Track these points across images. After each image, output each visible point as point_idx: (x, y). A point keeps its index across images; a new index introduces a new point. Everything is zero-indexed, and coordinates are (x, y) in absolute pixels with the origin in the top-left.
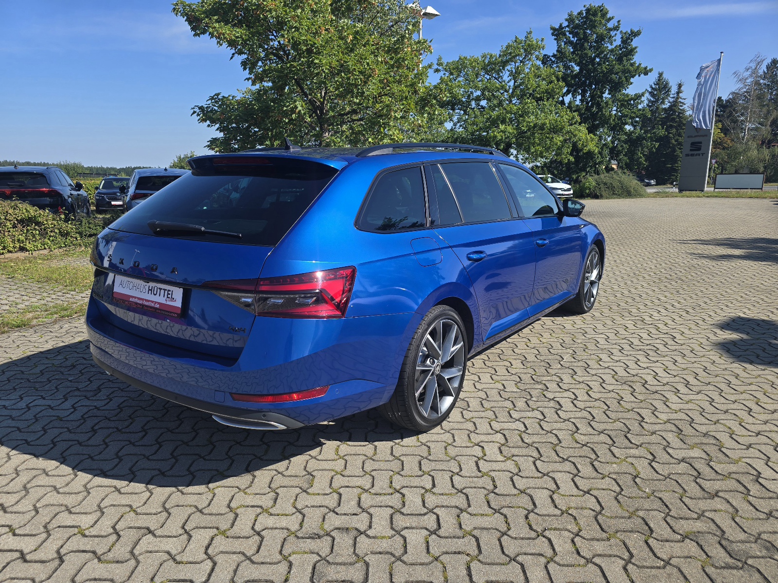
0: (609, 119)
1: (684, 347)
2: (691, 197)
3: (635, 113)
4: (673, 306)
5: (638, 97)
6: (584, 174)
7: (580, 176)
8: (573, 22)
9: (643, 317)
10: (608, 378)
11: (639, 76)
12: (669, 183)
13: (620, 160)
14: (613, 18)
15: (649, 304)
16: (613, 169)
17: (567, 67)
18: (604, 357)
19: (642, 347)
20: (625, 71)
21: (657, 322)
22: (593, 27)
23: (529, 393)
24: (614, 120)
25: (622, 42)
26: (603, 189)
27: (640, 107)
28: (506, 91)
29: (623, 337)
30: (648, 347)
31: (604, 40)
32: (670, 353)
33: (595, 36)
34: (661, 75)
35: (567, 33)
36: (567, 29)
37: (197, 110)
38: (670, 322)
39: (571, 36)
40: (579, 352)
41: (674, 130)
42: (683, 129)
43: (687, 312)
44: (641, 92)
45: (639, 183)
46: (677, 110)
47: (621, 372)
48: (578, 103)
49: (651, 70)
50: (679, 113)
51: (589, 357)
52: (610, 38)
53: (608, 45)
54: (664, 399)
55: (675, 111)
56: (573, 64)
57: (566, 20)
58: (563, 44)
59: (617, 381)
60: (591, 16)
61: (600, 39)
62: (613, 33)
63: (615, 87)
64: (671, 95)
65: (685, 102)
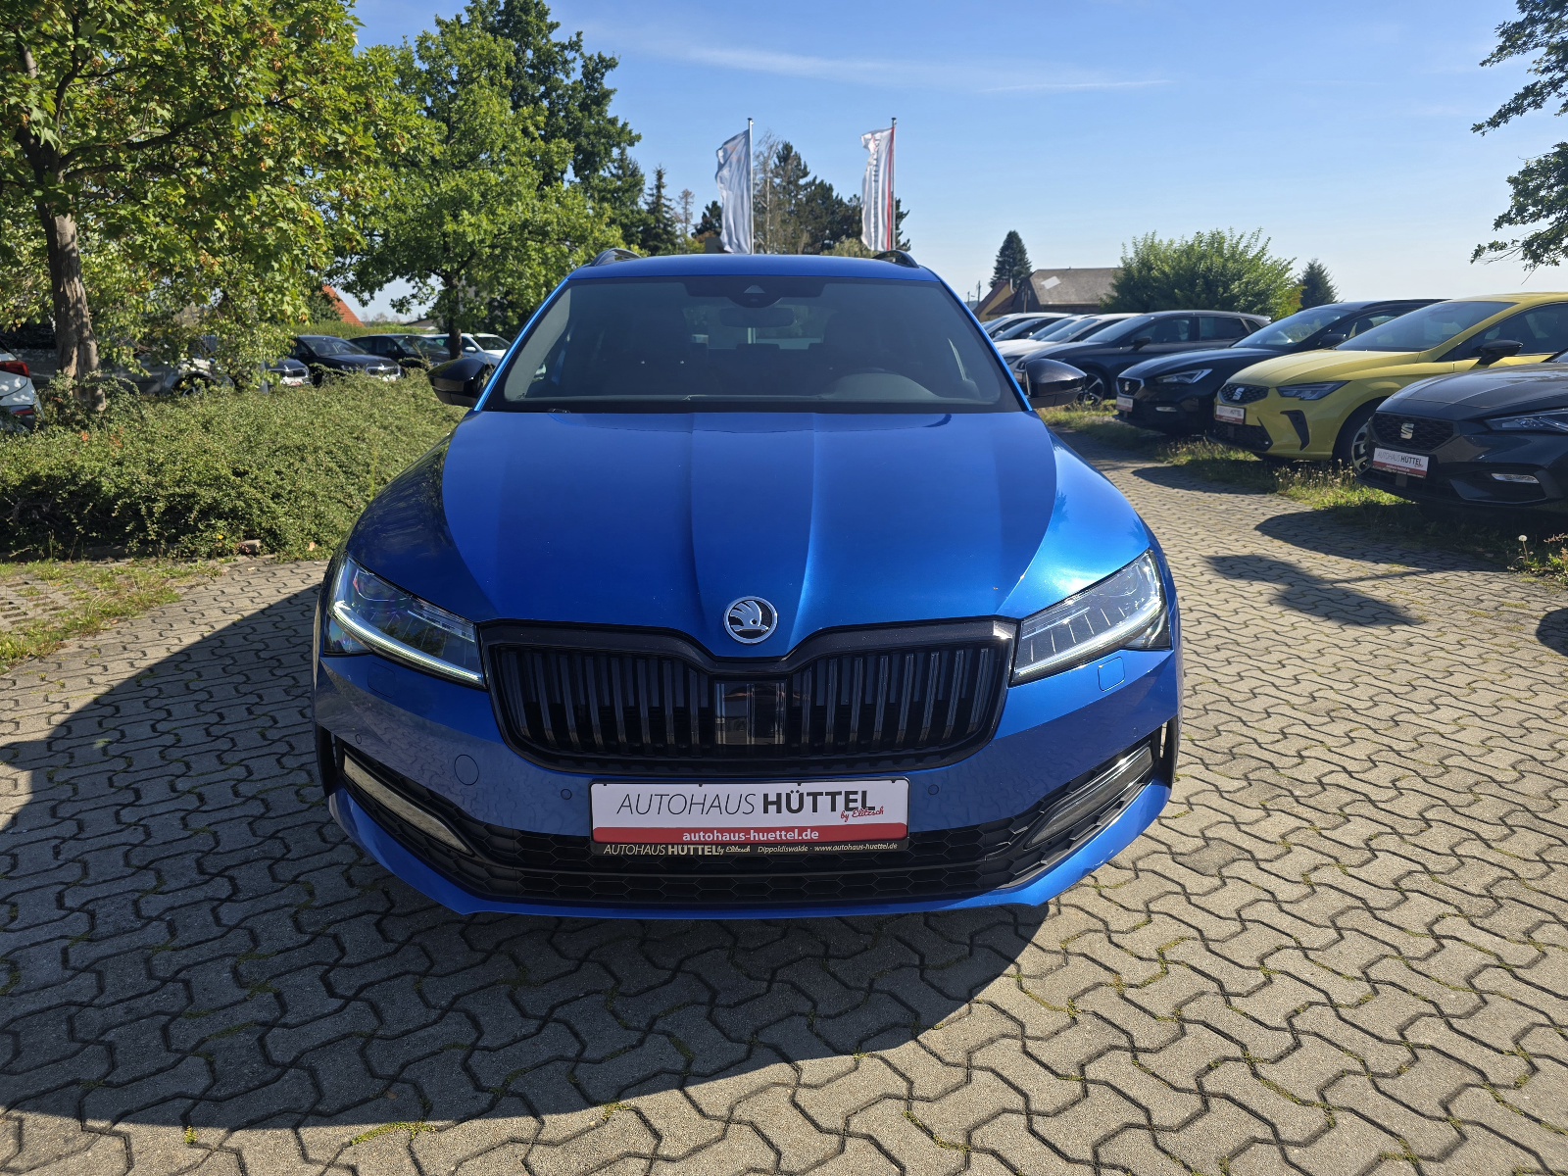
14: (560, 25)
20: (599, 133)
22: (523, 33)
25: (585, 75)
31: (551, 63)
33: (530, 53)
46: (661, 218)
52: (564, 63)
55: (657, 221)
60: (518, 13)
61: (547, 61)
62: (569, 55)
63: (586, 163)
64: (647, 190)
65: (673, 204)
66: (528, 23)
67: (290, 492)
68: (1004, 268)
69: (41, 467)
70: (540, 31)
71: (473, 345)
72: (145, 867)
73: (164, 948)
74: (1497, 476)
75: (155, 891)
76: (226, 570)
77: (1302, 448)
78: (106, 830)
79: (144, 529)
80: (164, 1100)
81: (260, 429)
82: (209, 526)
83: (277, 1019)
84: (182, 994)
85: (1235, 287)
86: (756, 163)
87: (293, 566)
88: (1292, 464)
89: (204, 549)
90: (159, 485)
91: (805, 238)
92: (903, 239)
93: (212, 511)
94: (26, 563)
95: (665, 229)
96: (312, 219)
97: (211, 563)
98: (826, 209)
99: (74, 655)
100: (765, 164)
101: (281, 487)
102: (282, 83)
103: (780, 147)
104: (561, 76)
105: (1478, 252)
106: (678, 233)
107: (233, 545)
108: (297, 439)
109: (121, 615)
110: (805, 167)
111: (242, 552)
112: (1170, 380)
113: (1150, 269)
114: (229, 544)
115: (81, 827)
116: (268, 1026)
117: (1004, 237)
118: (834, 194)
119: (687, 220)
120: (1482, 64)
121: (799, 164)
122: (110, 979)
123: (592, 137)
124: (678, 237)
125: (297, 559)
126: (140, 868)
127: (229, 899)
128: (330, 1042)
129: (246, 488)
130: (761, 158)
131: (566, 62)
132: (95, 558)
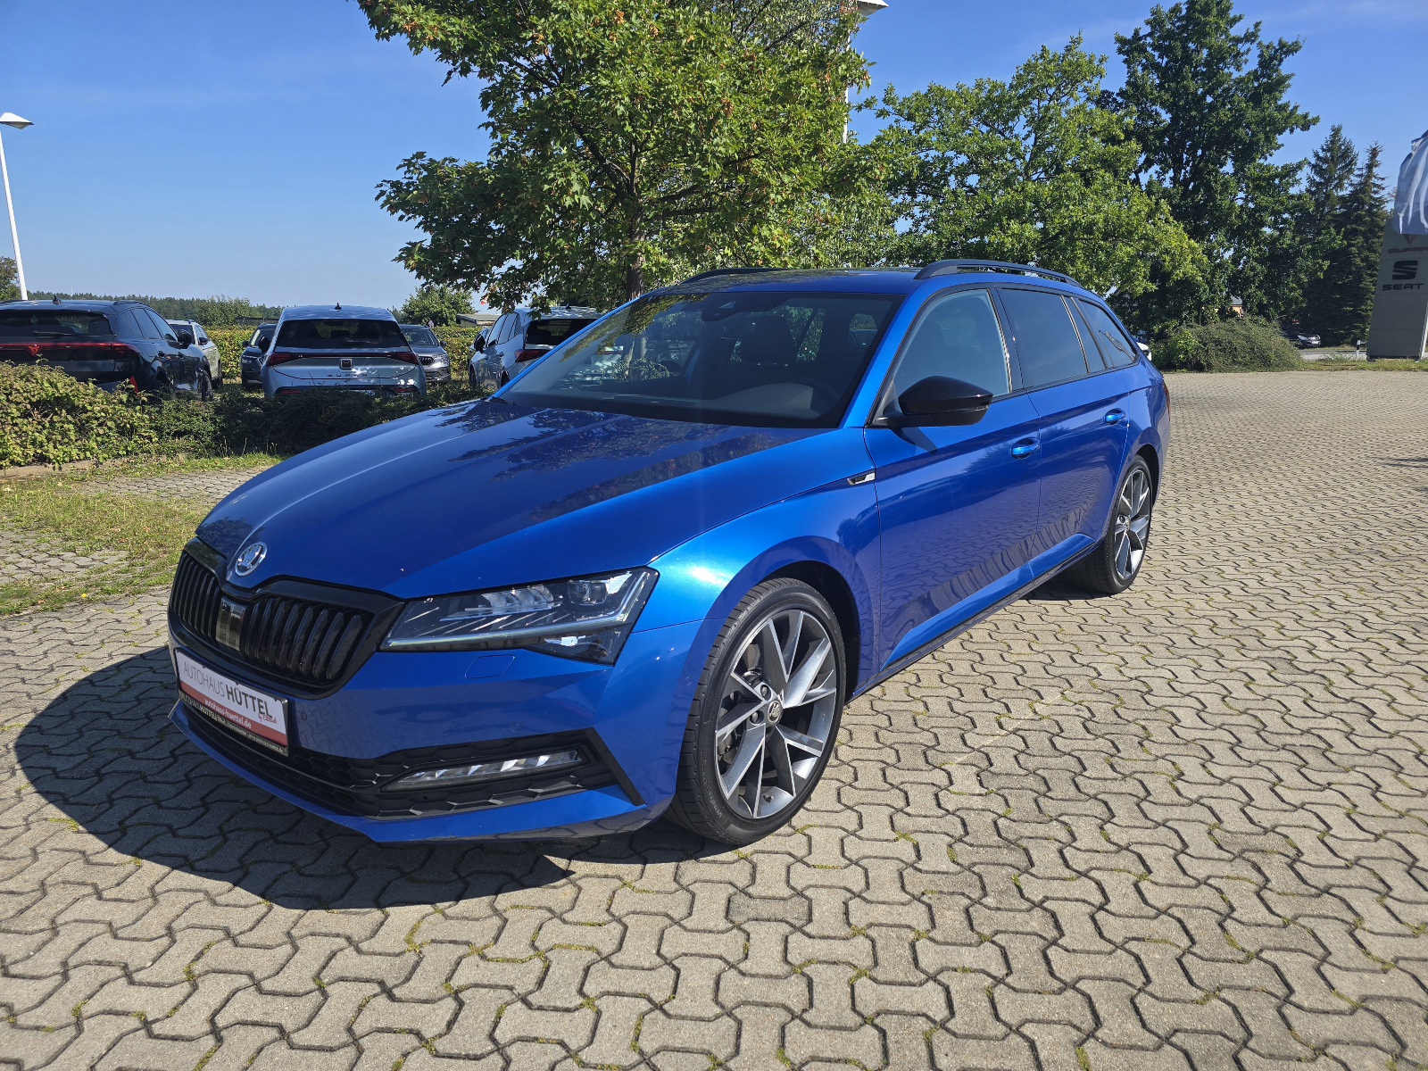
0: (1229, 215)
1: (1396, 742)
2: (1392, 370)
3: (1282, 203)
4: (1364, 621)
5: (1289, 172)
6: (1175, 322)
7: (1167, 327)
8: (1162, 28)
9: (1291, 650)
10: (1196, 837)
11: (1292, 131)
12: (1348, 343)
13: (1249, 297)
14: (1240, 18)
15: (1308, 616)
16: (1234, 314)
17: (1145, 114)
18: (1191, 767)
19: (1288, 740)
20: (1264, 121)
21: (1327, 667)
22: (1201, 34)
23: (980, 877)
24: (1239, 217)
25: (1261, 64)
26: (1212, 353)
27: (1293, 191)
28: (1019, 156)
29: (1241, 706)
30: (1305, 740)
31: (1223, 59)
32: (1361, 760)
33: (1205, 52)
34: (1336, 132)
35: (1149, 49)
36: (1149, 40)
37: (387, 188)
38: (1359, 668)
39: (1156, 54)
40: (1128, 749)
41: (1360, 239)
42: (1379, 237)
43: (1401, 641)
44: (1295, 161)
45: (1287, 341)
46: (1367, 199)
47: (1233, 820)
48: (1167, 184)
49: (1316, 120)
50: (1372, 206)
51: (1151, 767)
52: (1235, 56)
53: (1232, 69)
54: (1350, 917)
55: (1363, 203)
56: (1158, 108)
57: (1148, 23)
58: (1140, 68)
59: (1220, 847)
60: (1198, 15)
61: (1217, 58)
62: (1244, 47)
66: (1208, 23)
70: (1219, 28)
131: (1238, 55)
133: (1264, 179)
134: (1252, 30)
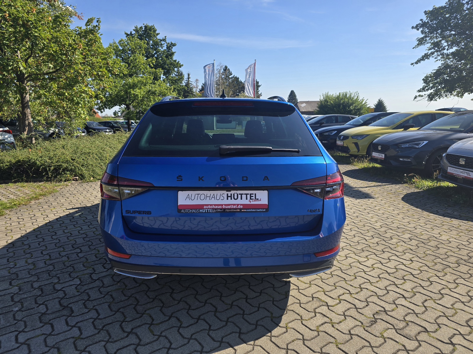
8: (138, 32)
14: (160, 34)
20: (171, 64)
22: (150, 36)
25: (167, 48)
31: (158, 45)
33: (152, 42)
46: (189, 87)
57: (134, 30)
60: (148, 31)
61: (156, 44)
62: (163, 42)
63: (167, 73)
64: (185, 79)
65: (193, 83)
66: (151, 34)
67: (86, 164)
68: (290, 101)
69: (21, 158)
70: (154, 36)
71: (134, 124)
72: (60, 247)
73: (67, 261)
74: (401, 159)
75: (63, 251)
76: (70, 184)
77: (358, 152)
78: (50, 240)
79: (48, 174)
80: (71, 285)
81: (77, 148)
82: (65, 173)
83: (93, 273)
84: (72, 269)
85: (351, 108)
86: (217, 71)
87: (87, 183)
88: (356, 156)
89: (63, 179)
90: (52, 162)
91: (231, 93)
92: (260, 93)
93: (66, 169)
94: (16, 183)
95: (190, 90)
96: (91, 93)
97: (65, 183)
98: (237, 84)
99: (34, 204)
100: (219, 71)
101: (84, 163)
102: (84, 58)
103: (224, 67)
104: (160, 48)
105: (415, 98)
106: (194, 91)
107: (71, 178)
108: (88, 151)
109: (44, 195)
110: (231, 73)
111: (74, 180)
112: (326, 134)
113: (327, 102)
114: (70, 178)
115: (44, 240)
116: (92, 274)
117: (290, 92)
118: (240, 80)
119: (197, 87)
120: (413, 48)
121: (229, 71)
122: (56, 266)
123: (169, 65)
124: (194, 92)
125: (88, 182)
126: (59, 247)
127: (80, 252)
128: (105, 276)
129: (75, 163)
130: (218, 70)
131: (162, 44)
132: (35, 182)
133: (174, 80)
134: (164, 38)
